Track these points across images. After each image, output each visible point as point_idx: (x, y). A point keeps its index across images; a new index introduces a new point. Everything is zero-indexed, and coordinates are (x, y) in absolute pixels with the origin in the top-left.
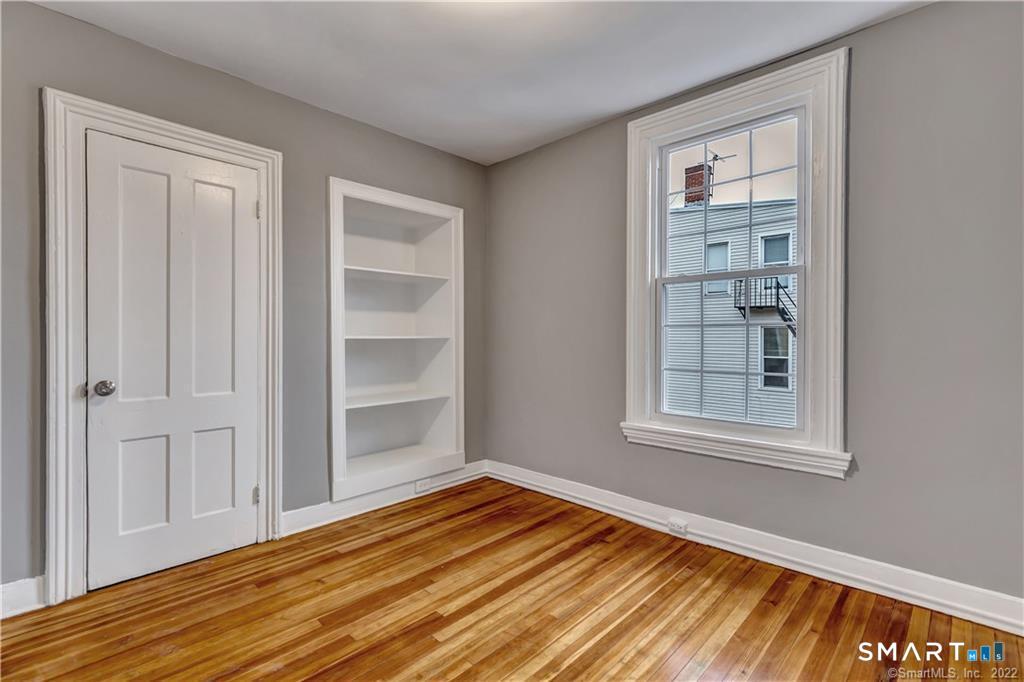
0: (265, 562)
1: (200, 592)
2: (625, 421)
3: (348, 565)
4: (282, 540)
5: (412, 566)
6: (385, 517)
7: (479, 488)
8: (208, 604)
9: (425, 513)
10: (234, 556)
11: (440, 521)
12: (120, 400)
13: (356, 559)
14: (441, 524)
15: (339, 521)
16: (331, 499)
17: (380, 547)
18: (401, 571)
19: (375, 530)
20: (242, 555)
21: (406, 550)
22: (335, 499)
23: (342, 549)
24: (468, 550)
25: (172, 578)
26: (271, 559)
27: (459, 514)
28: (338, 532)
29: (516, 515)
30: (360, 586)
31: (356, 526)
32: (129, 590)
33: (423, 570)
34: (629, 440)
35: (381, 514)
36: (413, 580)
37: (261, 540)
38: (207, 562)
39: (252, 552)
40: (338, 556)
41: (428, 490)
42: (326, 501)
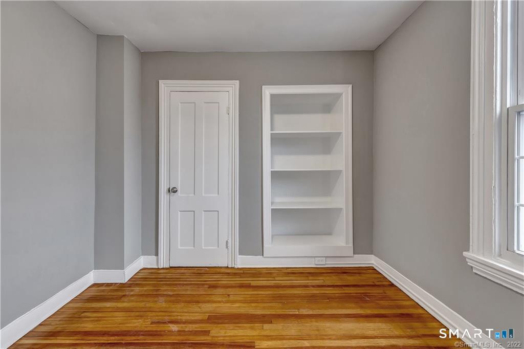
0: (222, 277)
1: (192, 281)
2: (468, 250)
3: (246, 293)
4: (238, 268)
5: (271, 308)
6: (288, 273)
7: (359, 273)
8: (188, 288)
9: (310, 278)
10: (217, 270)
11: (313, 286)
12: (179, 195)
13: (253, 291)
14: (313, 288)
15: (267, 268)
16: (263, 255)
17: (270, 289)
18: (264, 308)
19: (276, 279)
20: (218, 270)
21: (279, 297)
22: (264, 256)
23: (253, 283)
24: (311, 312)
25: (193, 271)
26: (226, 277)
27: (329, 286)
28: (261, 274)
29: (366, 302)
30: (239, 307)
31: (271, 273)
32: (178, 271)
33: (274, 313)
34: (474, 271)
35: (289, 271)
36: (264, 316)
37: (230, 266)
38: (207, 269)
39: (223, 270)
40: (249, 286)
41: (324, 265)
42: (260, 255)
